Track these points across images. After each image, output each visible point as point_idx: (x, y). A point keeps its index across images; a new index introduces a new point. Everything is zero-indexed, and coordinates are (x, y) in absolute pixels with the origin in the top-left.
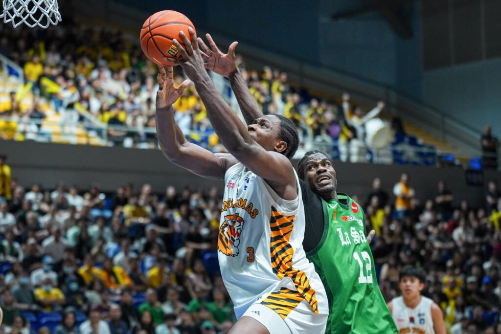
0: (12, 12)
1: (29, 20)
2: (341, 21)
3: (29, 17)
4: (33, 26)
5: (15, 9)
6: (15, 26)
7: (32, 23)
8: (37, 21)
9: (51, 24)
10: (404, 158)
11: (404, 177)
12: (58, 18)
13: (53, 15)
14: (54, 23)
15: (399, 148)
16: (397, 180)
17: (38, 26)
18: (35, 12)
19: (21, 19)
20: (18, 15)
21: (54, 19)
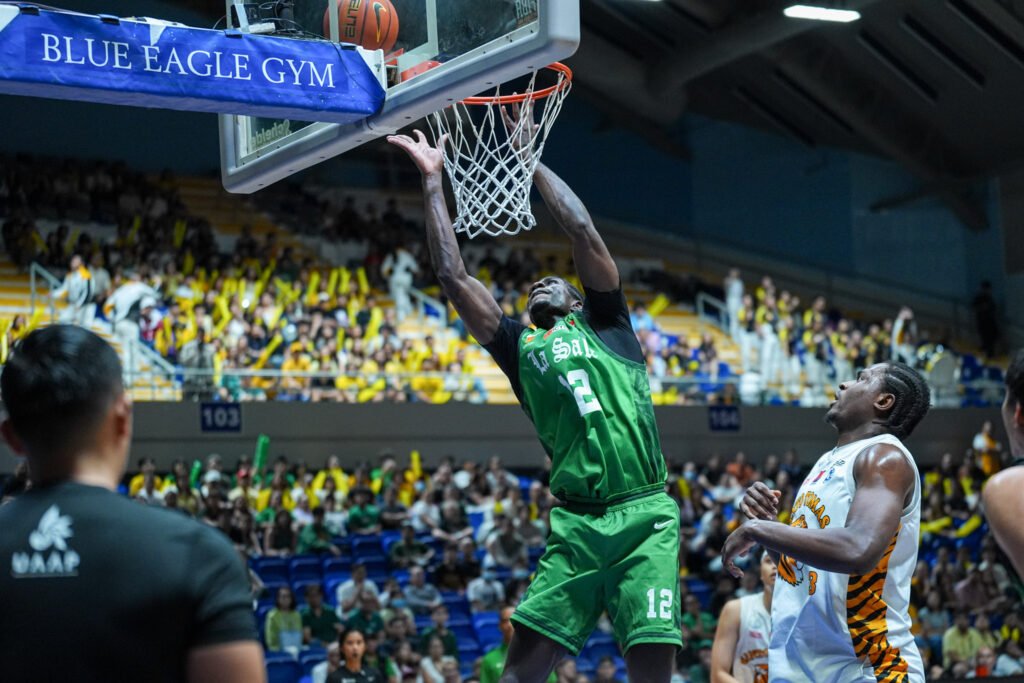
0: (467, 219)
1: (490, 227)
2: (885, 213)
3: (491, 223)
4: (497, 234)
5: (471, 216)
6: (472, 236)
7: (496, 229)
8: (502, 227)
9: (522, 229)
10: (984, 398)
11: (987, 427)
12: (531, 221)
13: (525, 217)
14: (527, 228)
15: (976, 384)
16: (978, 430)
17: (503, 234)
18: (498, 215)
19: (479, 228)
20: (474, 224)
21: (525, 222)
